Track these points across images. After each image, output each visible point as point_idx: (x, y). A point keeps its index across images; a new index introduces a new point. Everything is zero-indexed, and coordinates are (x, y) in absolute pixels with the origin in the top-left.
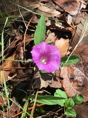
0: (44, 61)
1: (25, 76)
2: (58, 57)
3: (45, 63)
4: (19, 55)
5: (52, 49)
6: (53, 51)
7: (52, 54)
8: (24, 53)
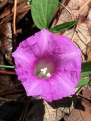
0: (44, 71)
1: (15, 90)
2: (75, 66)
3: (49, 75)
4: (3, 43)
5: (62, 47)
6: (65, 50)
7: (63, 56)
8: (13, 39)
